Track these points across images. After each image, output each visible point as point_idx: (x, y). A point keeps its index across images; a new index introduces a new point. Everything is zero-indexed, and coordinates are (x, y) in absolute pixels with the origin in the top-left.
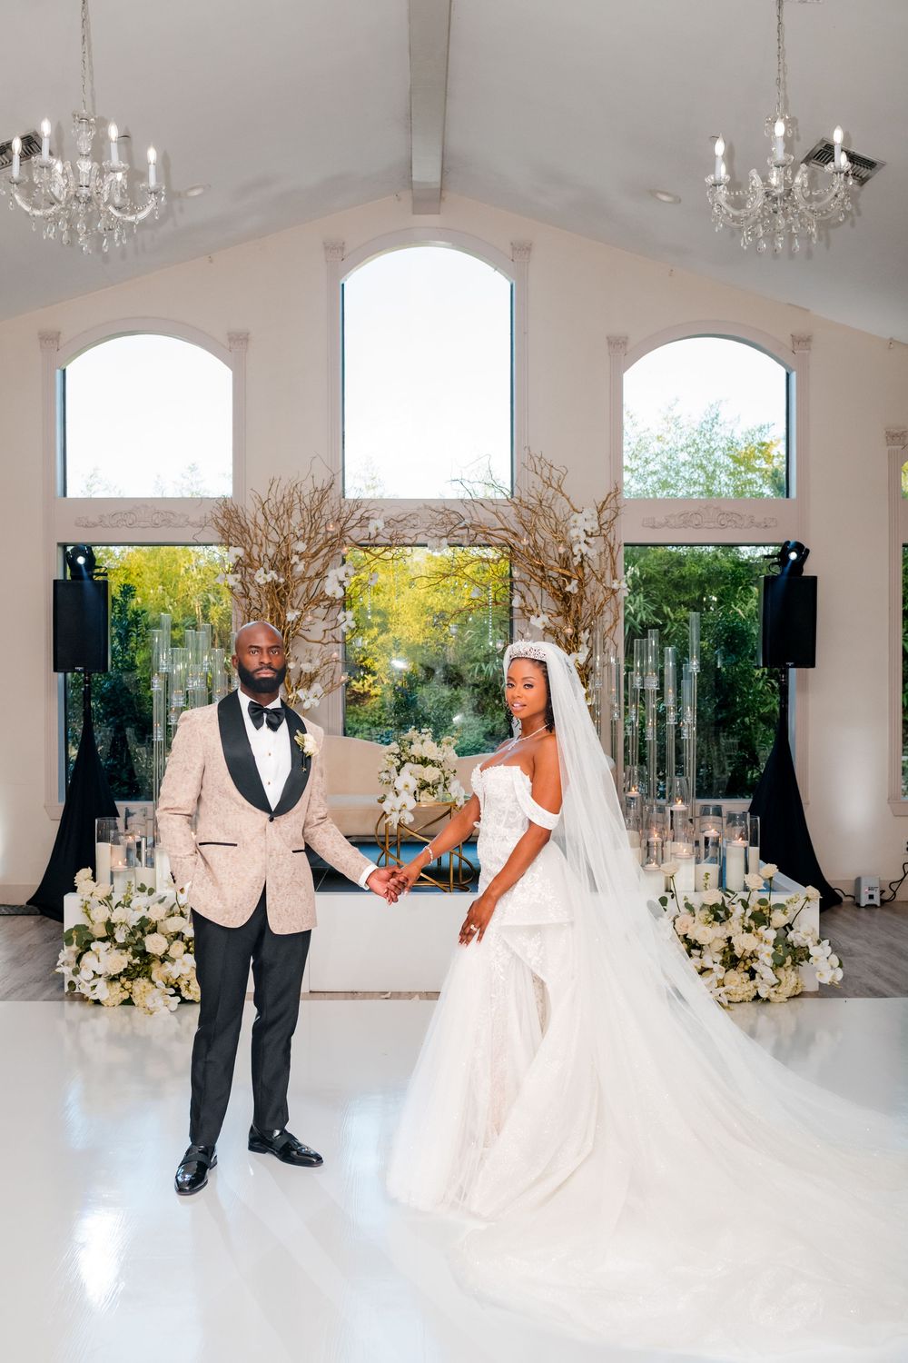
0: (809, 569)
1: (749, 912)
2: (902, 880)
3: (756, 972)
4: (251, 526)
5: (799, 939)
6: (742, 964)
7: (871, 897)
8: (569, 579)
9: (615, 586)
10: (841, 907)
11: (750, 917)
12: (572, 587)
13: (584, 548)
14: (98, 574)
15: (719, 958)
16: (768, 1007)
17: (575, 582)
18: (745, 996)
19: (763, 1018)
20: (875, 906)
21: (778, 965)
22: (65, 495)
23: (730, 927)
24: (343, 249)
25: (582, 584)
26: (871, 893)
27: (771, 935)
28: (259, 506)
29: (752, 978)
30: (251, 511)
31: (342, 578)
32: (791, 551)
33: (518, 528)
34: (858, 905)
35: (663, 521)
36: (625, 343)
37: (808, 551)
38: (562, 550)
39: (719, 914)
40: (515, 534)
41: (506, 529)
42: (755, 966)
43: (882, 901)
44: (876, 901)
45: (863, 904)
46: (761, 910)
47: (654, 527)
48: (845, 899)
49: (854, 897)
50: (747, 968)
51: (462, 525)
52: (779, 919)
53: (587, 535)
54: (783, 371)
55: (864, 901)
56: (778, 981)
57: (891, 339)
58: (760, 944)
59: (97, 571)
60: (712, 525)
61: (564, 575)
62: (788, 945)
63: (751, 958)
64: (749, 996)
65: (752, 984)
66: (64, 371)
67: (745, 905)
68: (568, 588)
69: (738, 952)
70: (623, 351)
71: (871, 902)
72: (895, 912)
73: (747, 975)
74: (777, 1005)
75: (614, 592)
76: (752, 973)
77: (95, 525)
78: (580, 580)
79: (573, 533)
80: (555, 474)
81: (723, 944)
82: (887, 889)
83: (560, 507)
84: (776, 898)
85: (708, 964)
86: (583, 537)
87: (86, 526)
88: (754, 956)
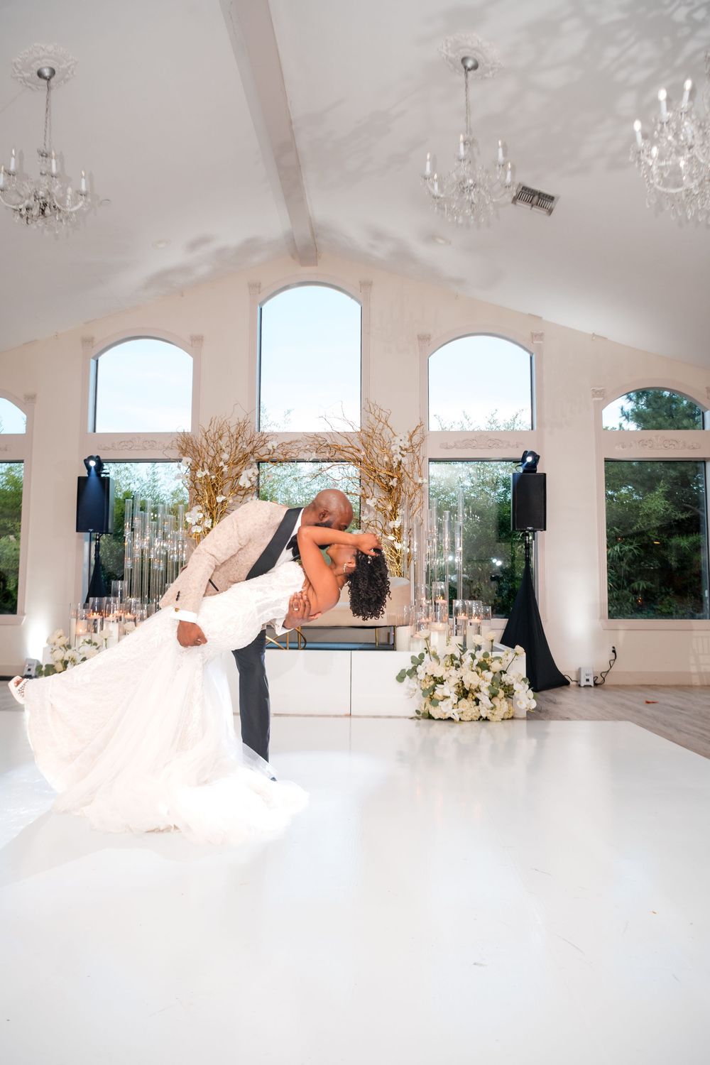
0: (540, 469)
1: (476, 662)
2: (608, 671)
3: (479, 700)
4: (199, 447)
5: (508, 680)
6: (470, 695)
7: (588, 680)
8: (393, 477)
9: (420, 481)
10: (569, 687)
11: (477, 665)
12: (393, 483)
13: (400, 457)
14: (104, 473)
15: (455, 690)
16: (488, 725)
17: (395, 479)
18: (473, 717)
19: (484, 731)
20: (591, 686)
21: (493, 696)
22: (95, 431)
23: (463, 670)
24: (259, 287)
25: (400, 481)
26: (588, 677)
27: (489, 675)
28: (204, 434)
29: (478, 704)
30: (200, 438)
31: (250, 475)
32: (528, 455)
33: (361, 447)
34: (579, 686)
35: (453, 445)
36: (429, 339)
37: (539, 457)
38: (386, 459)
39: (455, 662)
40: (358, 450)
41: (352, 447)
42: (478, 695)
43: (596, 685)
44: (591, 683)
45: (582, 685)
46: (485, 661)
47: (447, 448)
48: (571, 683)
49: (577, 681)
50: (474, 698)
51: (325, 445)
52: (496, 666)
53: (402, 449)
54: (528, 356)
55: (583, 683)
56: (493, 706)
57: (594, 334)
58: (483, 682)
59: (104, 471)
60: (483, 447)
61: (389, 476)
62: (501, 683)
63: (476, 691)
64: (475, 716)
65: (477, 708)
66: (97, 361)
67: (473, 657)
68: (391, 484)
69: (467, 686)
70: (427, 343)
71: (588, 683)
72: (604, 689)
73: (474, 703)
74: (494, 723)
75: (420, 485)
76: (477, 701)
77: (109, 449)
78: (399, 479)
79: (393, 448)
80: (384, 414)
81: (458, 681)
82: (599, 677)
83: (387, 434)
84: (495, 654)
85: (447, 694)
86: (399, 450)
87: (104, 449)
88: (478, 690)
